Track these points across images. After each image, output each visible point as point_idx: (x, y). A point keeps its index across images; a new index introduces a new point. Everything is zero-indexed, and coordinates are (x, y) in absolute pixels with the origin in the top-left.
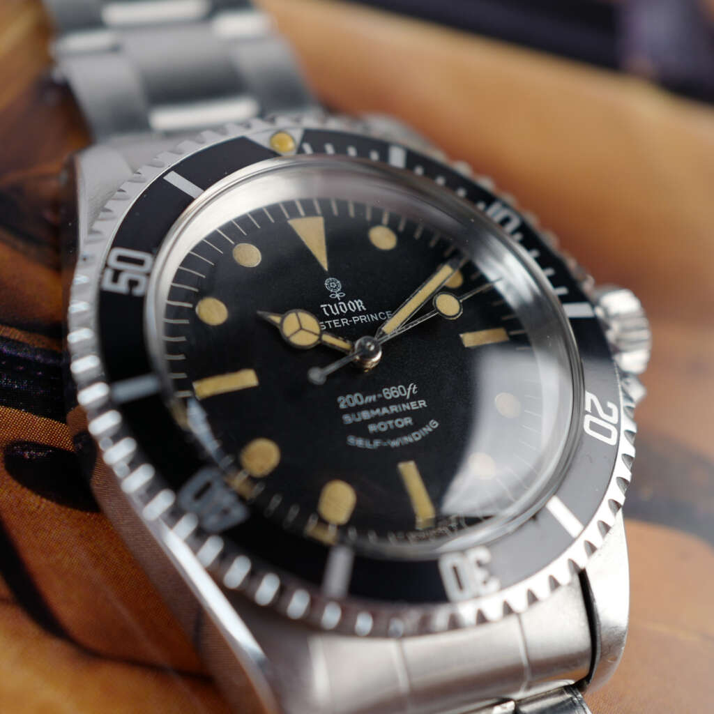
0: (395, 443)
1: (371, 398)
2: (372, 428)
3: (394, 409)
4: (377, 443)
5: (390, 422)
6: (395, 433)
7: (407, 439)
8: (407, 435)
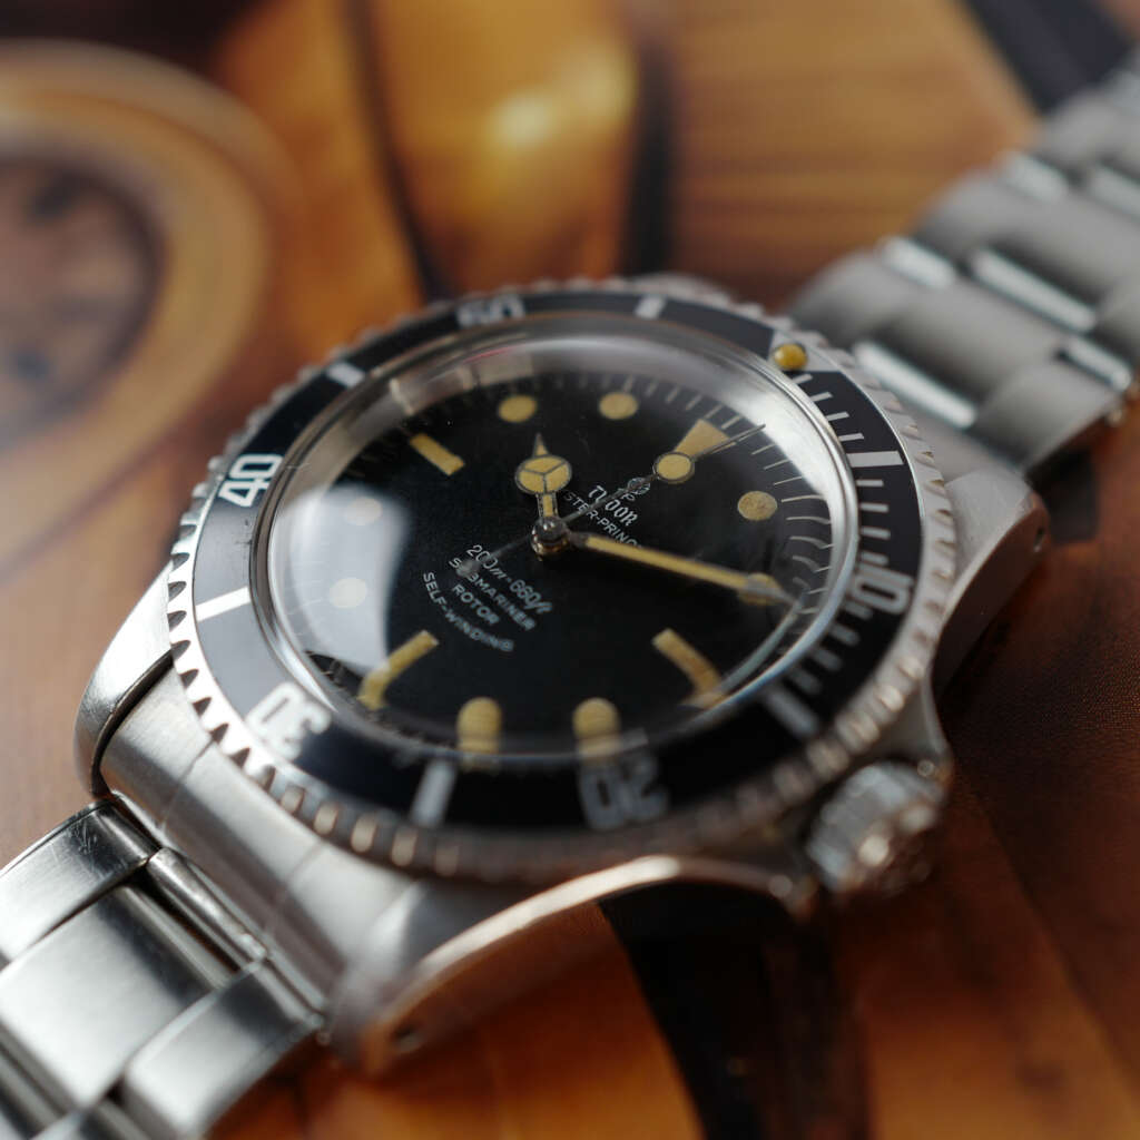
0: (451, 617)
1: (500, 574)
2: (459, 589)
3: (501, 599)
4: (441, 600)
5: (478, 602)
6: (466, 612)
7: (466, 627)
8: (470, 623)
